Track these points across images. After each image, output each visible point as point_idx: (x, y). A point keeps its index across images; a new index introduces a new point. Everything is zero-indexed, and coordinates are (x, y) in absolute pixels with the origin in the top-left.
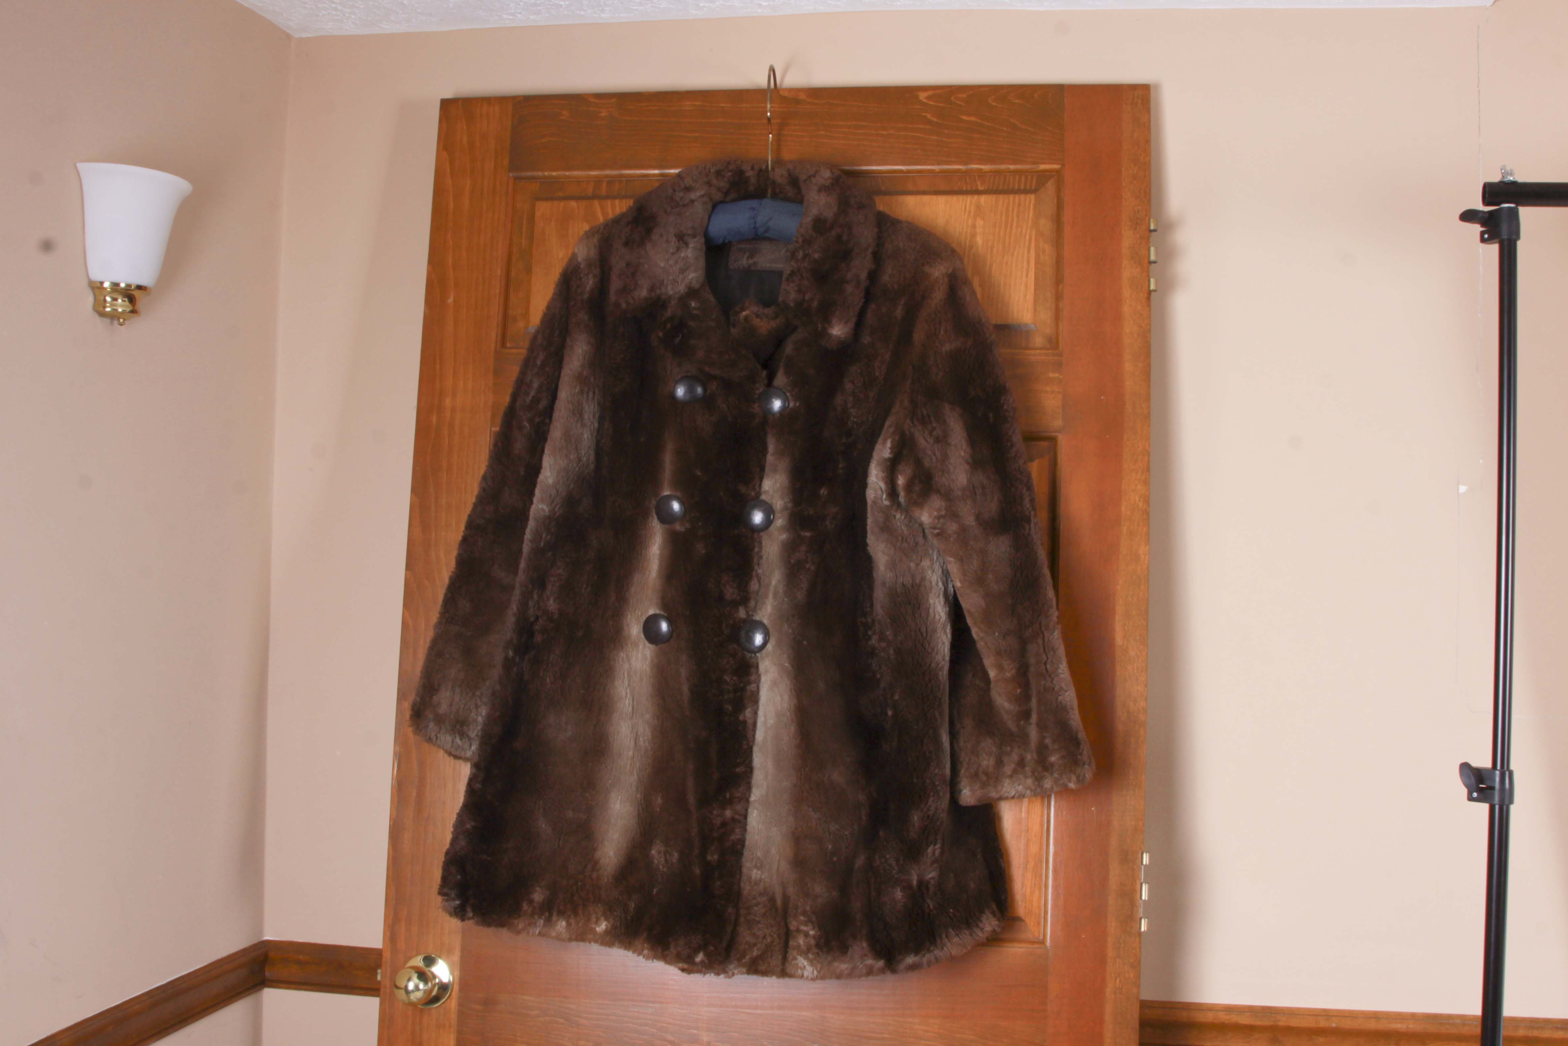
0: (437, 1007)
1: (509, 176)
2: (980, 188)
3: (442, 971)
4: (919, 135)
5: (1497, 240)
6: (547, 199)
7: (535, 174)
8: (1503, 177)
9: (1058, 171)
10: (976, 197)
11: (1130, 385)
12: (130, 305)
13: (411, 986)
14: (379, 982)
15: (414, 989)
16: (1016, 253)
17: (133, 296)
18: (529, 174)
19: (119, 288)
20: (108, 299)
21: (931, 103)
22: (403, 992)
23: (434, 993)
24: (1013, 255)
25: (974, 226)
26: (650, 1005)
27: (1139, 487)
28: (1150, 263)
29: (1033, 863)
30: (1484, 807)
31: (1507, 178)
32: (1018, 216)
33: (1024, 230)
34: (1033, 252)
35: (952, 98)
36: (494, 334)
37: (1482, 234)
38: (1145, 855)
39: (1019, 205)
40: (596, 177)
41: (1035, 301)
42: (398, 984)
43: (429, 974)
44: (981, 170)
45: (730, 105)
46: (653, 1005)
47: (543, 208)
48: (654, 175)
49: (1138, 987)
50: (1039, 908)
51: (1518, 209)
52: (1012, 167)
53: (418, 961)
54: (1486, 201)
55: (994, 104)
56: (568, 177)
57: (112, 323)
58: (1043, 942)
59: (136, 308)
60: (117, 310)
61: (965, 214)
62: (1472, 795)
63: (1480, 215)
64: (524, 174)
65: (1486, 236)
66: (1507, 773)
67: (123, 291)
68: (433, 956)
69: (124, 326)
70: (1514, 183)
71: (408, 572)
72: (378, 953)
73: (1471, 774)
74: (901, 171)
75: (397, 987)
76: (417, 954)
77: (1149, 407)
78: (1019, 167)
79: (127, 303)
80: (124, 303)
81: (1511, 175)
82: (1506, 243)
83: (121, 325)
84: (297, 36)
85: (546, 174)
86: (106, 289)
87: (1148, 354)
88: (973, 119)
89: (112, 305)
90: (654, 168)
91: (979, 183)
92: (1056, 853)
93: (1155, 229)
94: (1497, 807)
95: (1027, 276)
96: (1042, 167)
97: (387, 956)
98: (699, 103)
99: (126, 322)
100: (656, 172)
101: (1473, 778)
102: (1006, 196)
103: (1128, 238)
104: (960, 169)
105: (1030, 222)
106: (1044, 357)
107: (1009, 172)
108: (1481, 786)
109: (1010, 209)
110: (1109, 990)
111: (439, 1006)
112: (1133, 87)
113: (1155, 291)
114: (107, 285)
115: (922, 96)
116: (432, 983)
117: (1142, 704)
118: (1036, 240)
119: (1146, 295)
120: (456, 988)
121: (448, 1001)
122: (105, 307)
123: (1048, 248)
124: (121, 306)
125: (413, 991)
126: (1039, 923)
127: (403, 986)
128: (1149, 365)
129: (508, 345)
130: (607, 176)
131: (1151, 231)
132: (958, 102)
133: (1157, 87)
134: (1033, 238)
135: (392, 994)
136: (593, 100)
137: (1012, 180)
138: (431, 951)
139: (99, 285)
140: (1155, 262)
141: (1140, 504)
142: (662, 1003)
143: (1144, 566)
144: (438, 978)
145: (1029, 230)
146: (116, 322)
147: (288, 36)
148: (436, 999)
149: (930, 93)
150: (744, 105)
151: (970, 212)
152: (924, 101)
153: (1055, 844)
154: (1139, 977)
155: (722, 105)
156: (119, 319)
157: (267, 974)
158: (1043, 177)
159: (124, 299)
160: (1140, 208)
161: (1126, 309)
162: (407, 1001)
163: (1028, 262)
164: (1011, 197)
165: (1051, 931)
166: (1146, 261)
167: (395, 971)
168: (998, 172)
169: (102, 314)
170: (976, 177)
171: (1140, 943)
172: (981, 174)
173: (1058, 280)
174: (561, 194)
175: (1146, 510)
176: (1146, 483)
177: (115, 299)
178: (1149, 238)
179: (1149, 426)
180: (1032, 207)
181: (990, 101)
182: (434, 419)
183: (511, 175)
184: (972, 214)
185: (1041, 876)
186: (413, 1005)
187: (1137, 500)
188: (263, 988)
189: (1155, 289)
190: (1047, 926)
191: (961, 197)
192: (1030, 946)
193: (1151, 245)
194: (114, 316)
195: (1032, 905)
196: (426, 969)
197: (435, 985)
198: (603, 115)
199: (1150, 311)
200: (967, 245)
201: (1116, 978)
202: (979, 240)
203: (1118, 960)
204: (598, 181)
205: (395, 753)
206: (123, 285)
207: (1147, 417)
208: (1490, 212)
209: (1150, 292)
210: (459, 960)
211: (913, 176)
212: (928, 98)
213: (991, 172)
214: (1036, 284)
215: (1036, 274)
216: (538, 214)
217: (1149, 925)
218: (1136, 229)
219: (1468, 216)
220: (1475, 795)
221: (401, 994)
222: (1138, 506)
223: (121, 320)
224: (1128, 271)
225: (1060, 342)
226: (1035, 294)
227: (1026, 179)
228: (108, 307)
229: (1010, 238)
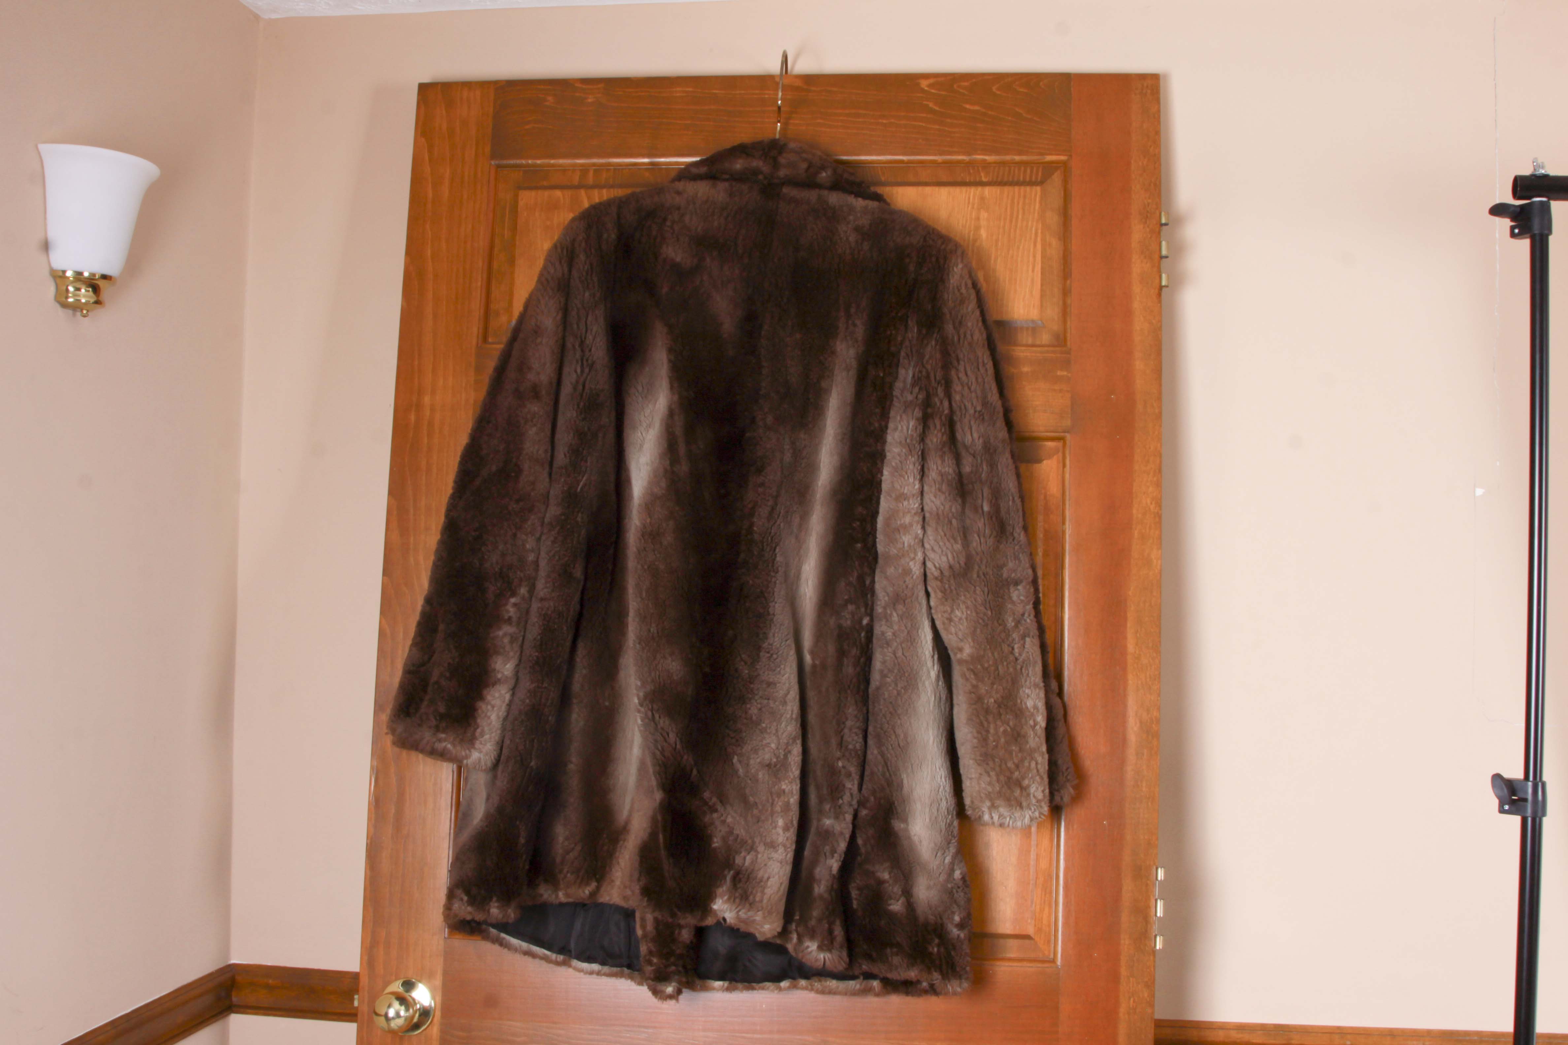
0: (417, 1034)
1: (491, 164)
2: (984, 179)
3: (423, 995)
4: (921, 124)
5: (1528, 235)
6: (530, 188)
7: (518, 162)
8: (1535, 170)
9: (1065, 164)
10: (980, 189)
11: (1140, 383)
12: (94, 295)
13: (391, 1013)
14: (357, 1008)
15: (395, 1016)
16: (1021, 247)
17: (98, 286)
18: (512, 162)
19: (82, 277)
20: (71, 289)
21: (933, 91)
22: (383, 1019)
23: (415, 1020)
24: (1018, 248)
25: (978, 219)
26: (643, 1030)
27: (1151, 489)
28: (1161, 257)
29: (1043, 879)
30: (1516, 820)
31: (1538, 171)
32: (1023, 209)
33: (1030, 223)
34: (1039, 246)
35: (955, 86)
36: (475, 330)
37: (1512, 228)
38: (1159, 870)
39: (1025, 197)
40: (582, 165)
41: (1042, 296)
42: (378, 1011)
43: (409, 998)
44: (985, 160)
45: (723, 92)
46: (646, 1030)
47: (527, 198)
48: (643, 164)
49: (1151, 1005)
50: (1049, 926)
51: (1550, 203)
52: (1017, 158)
53: (397, 987)
54: (1516, 194)
55: (998, 93)
56: (553, 165)
57: (74, 315)
58: (1053, 961)
59: (100, 299)
60: (80, 301)
61: (968, 207)
62: (1503, 807)
63: (1512, 209)
64: (505, 162)
65: (1517, 231)
66: (1540, 784)
67: (87, 280)
68: (414, 980)
69: (87, 318)
70: (1546, 177)
71: (385, 577)
72: (355, 976)
73: (1504, 786)
74: (902, 162)
75: (377, 1014)
76: (396, 979)
77: (1160, 407)
78: (1024, 158)
79: (91, 293)
80: (87, 293)
81: (1543, 168)
82: (1538, 238)
83: (85, 316)
84: (266, 16)
85: (530, 162)
86: (68, 278)
87: (1159, 353)
88: (977, 108)
89: (74, 295)
90: (643, 156)
91: (982, 174)
92: (1067, 869)
93: (1167, 222)
94: (1530, 820)
95: (1033, 271)
96: (1049, 158)
97: (364, 981)
98: (690, 89)
99: (89, 313)
100: (646, 160)
101: (1506, 790)
102: (1011, 188)
103: (1138, 232)
104: (964, 160)
105: (1036, 215)
106: (1052, 355)
107: (1013, 163)
108: (1513, 797)
109: (1016, 201)
110: (1122, 1010)
111: (419, 1033)
112: (1143, 77)
113: (1166, 286)
114: (69, 274)
115: (924, 84)
116: (413, 1009)
117: (1155, 714)
118: (1042, 232)
119: (1157, 291)
120: (438, 1014)
121: (430, 1027)
122: (67, 297)
123: (1055, 242)
124: (85, 296)
125: (393, 1018)
126: (1049, 942)
127: (383, 1013)
128: (1160, 363)
129: (490, 340)
130: (594, 165)
131: (1162, 225)
132: (961, 91)
133: (1166, 76)
134: (1040, 231)
135: (371, 1021)
136: (580, 85)
137: (1016, 171)
138: (410, 975)
139: (61, 274)
140: (1166, 257)
141: (1152, 507)
142: (655, 1027)
143: (1157, 571)
144: (419, 1003)
145: (1035, 224)
146: (79, 314)
147: (257, 17)
148: (417, 1026)
149: (932, 81)
150: (738, 92)
151: (973, 204)
152: (926, 88)
153: (1066, 860)
154: (1153, 996)
155: (714, 91)
156: (82, 311)
157: (235, 999)
158: (1049, 169)
159: (88, 289)
160: (1150, 201)
161: (1136, 305)
162: (387, 1029)
163: (1034, 256)
164: (1016, 188)
165: (1063, 949)
166: (1157, 256)
167: (374, 997)
168: (1003, 163)
169: (65, 305)
170: (980, 169)
171: (1154, 961)
172: (986, 165)
173: (1066, 274)
174: (545, 183)
175: (1158, 513)
176: (1158, 485)
177: (79, 289)
178: (1159, 233)
179: (1161, 426)
180: (1038, 199)
181: (994, 89)
182: (413, 418)
183: (493, 163)
184: (975, 206)
185: (1051, 893)
186: (392, 1032)
187: (1149, 502)
188: (230, 1013)
189: (1167, 284)
190: (1058, 944)
191: (964, 189)
192: (1039, 965)
193: (1162, 240)
194: (76, 307)
195: (1042, 922)
196: (406, 995)
197: (416, 1010)
198: (590, 100)
199: (1161, 307)
200: (971, 237)
201: (1130, 998)
202: (983, 233)
203: (1131, 979)
204: (584, 170)
205: (372, 767)
206: (86, 274)
207: (1159, 416)
208: (1522, 206)
209: (1161, 288)
210: (441, 984)
211: (914, 167)
212: (930, 86)
213: (995, 163)
214: (1042, 279)
215: (1042, 268)
216: (521, 204)
217: (1165, 943)
218: (1146, 223)
219: (1498, 210)
220: (1506, 807)
221: (381, 1021)
222: (1150, 509)
223: (85, 312)
224: (1138, 266)
225: (1068, 338)
226: (1042, 290)
227: (1032, 172)
228: (71, 297)
229: (1015, 231)
